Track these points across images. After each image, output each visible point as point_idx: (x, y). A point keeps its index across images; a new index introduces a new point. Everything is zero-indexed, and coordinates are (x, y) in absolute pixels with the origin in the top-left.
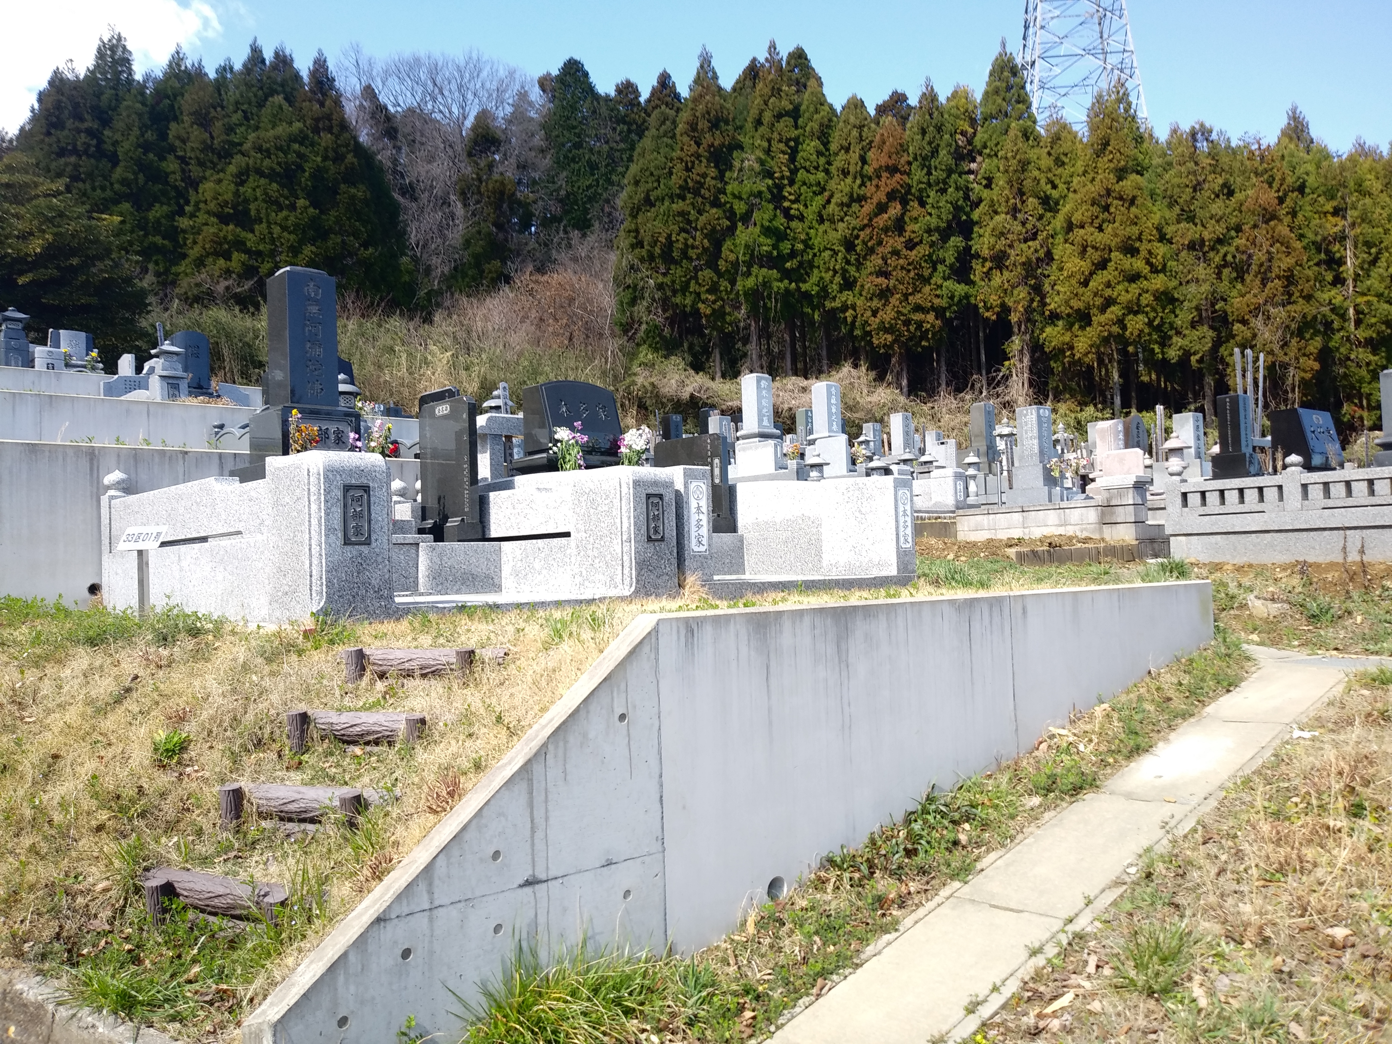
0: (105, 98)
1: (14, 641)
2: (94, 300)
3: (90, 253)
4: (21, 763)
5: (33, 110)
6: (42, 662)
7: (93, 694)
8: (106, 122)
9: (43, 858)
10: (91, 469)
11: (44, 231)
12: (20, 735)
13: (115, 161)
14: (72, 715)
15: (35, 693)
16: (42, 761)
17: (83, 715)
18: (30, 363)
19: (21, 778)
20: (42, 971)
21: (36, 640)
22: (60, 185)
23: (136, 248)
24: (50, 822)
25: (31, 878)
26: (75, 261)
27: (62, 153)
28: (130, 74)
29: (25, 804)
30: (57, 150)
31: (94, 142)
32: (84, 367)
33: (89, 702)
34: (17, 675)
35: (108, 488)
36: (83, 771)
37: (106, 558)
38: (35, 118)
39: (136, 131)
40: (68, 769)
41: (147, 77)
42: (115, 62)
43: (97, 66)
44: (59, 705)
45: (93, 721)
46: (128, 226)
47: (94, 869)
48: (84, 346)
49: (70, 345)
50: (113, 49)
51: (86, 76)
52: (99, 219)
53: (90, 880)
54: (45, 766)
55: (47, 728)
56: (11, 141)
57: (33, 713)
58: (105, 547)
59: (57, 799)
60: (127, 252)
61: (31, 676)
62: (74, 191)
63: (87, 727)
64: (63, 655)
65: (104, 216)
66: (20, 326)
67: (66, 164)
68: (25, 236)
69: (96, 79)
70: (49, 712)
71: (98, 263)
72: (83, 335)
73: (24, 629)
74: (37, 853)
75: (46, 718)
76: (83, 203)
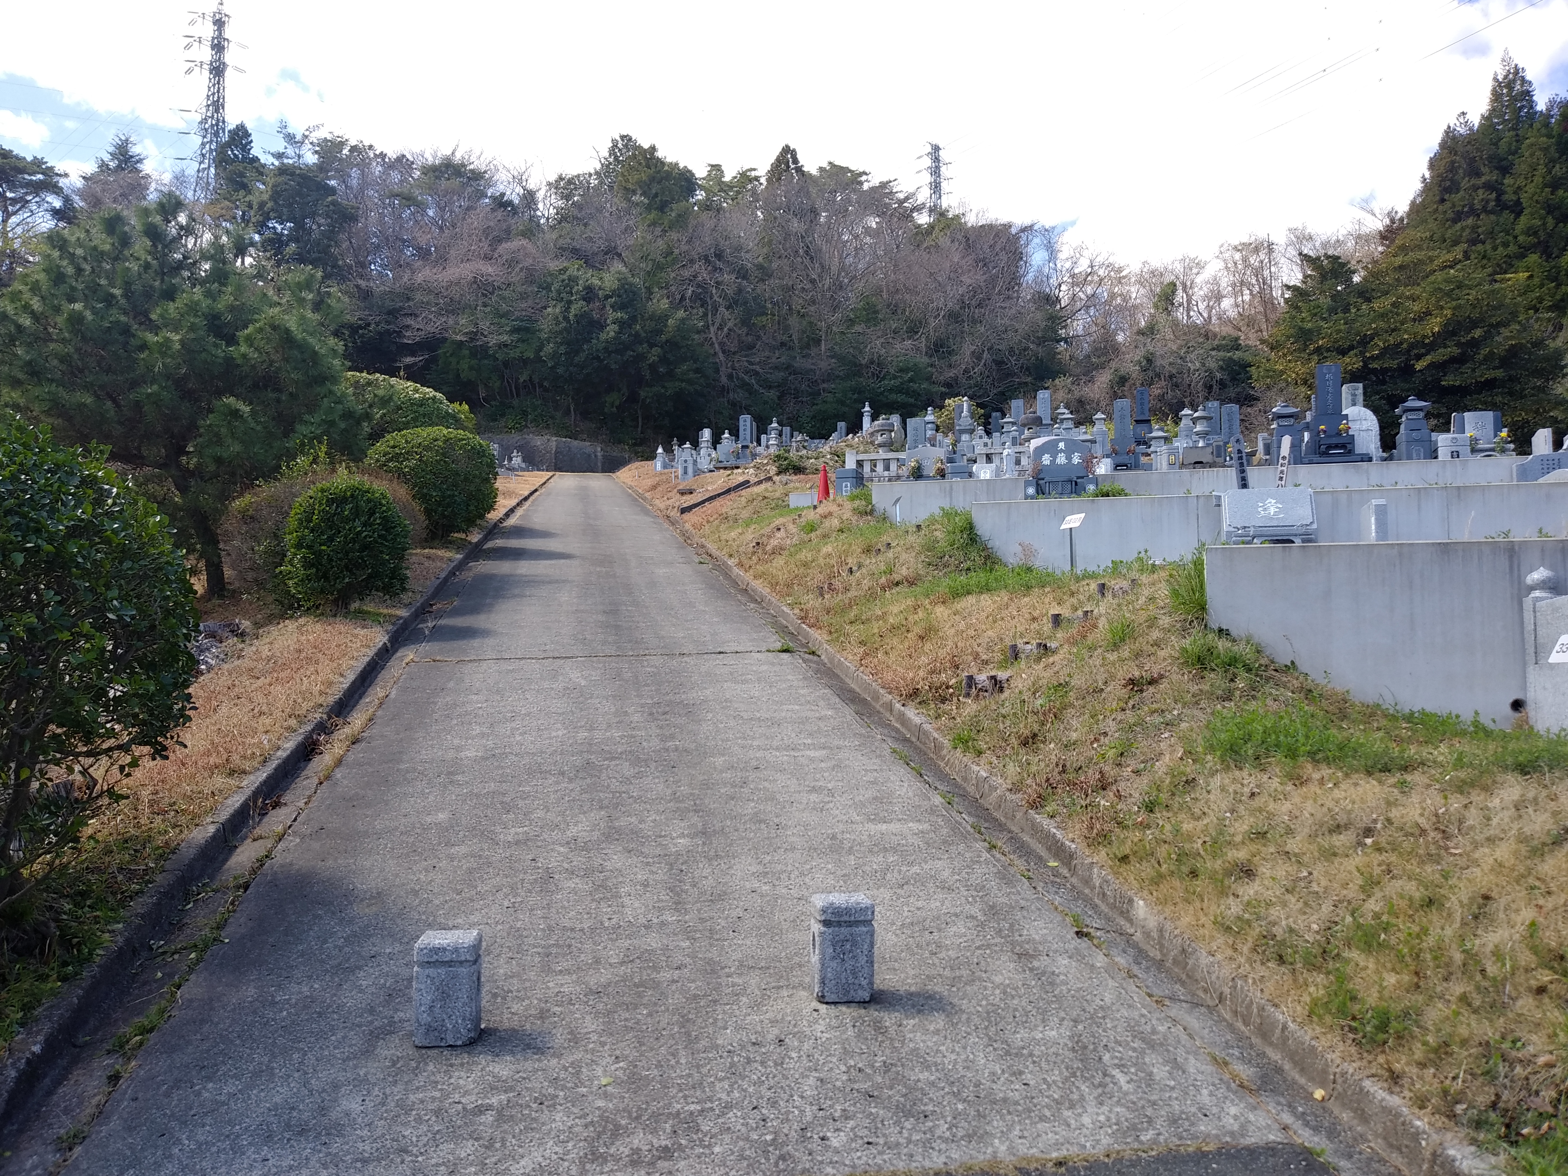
0: (1503, 144)
1: (1435, 762)
2: (1499, 373)
3: (1493, 321)
4: (1449, 899)
5: (1424, 179)
6: (1466, 788)
7: (1527, 830)
8: (1505, 169)
9: (1475, 1011)
10: (1511, 568)
11: (1442, 308)
12: (1445, 867)
13: (1517, 209)
14: (1503, 852)
15: (1461, 822)
16: (1472, 899)
17: (1516, 853)
18: (1433, 454)
19: (1449, 915)
20: (1476, 1140)
21: (1459, 764)
22: (1458, 252)
23: (1547, 303)
24: (1483, 971)
25: (1463, 1031)
26: (1477, 333)
27: (1458, 217)
28: (1532, 107)
29: (1454, 946)
30: (1452, 215)
31: (1494, 195)
32: (1493, 450)
33: (1522, 839)
34: (1439, 799)
35: (1532, 588)
36: (1519, 919)
37: (1531, 670)
38: (1427, 188)
39: (1541, 169)
40: (1502, 915)
41: (1552, 103)
42: (1514, 99)
43: (1493, 110)
44: (1488, 839)
45: (1529, 862)
46: (1536, 281)
47: (1534, 1038)
48: (1492, 426)
49: (1476, 428)
50: (1510, 85)
51: (1481, 125)
52: (1502, 281)
53: (1531, 1049)
54: (1475, 906)
55: (1476, 863)
56: (1401, 220)
57: (1459, 845)
58: (1531, 658)
59: (1490, 947)
60: (1537, 310)
61: (1456, 803)
62: (1473, 257)
63: (1521, 869)
64: (1489, 782)
65: (1508, 276)
66: (1422, 414)
67: (1463, 229)
68: (1422, 317)
69: (1492, 126)
70: (1476, 845)
71: (1502, 330)
72: (1490, 414)
73: (1443, 748)
74: (1469, 1005)
75: (1473, 851)
76: (1484, 267)
